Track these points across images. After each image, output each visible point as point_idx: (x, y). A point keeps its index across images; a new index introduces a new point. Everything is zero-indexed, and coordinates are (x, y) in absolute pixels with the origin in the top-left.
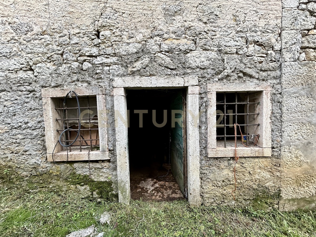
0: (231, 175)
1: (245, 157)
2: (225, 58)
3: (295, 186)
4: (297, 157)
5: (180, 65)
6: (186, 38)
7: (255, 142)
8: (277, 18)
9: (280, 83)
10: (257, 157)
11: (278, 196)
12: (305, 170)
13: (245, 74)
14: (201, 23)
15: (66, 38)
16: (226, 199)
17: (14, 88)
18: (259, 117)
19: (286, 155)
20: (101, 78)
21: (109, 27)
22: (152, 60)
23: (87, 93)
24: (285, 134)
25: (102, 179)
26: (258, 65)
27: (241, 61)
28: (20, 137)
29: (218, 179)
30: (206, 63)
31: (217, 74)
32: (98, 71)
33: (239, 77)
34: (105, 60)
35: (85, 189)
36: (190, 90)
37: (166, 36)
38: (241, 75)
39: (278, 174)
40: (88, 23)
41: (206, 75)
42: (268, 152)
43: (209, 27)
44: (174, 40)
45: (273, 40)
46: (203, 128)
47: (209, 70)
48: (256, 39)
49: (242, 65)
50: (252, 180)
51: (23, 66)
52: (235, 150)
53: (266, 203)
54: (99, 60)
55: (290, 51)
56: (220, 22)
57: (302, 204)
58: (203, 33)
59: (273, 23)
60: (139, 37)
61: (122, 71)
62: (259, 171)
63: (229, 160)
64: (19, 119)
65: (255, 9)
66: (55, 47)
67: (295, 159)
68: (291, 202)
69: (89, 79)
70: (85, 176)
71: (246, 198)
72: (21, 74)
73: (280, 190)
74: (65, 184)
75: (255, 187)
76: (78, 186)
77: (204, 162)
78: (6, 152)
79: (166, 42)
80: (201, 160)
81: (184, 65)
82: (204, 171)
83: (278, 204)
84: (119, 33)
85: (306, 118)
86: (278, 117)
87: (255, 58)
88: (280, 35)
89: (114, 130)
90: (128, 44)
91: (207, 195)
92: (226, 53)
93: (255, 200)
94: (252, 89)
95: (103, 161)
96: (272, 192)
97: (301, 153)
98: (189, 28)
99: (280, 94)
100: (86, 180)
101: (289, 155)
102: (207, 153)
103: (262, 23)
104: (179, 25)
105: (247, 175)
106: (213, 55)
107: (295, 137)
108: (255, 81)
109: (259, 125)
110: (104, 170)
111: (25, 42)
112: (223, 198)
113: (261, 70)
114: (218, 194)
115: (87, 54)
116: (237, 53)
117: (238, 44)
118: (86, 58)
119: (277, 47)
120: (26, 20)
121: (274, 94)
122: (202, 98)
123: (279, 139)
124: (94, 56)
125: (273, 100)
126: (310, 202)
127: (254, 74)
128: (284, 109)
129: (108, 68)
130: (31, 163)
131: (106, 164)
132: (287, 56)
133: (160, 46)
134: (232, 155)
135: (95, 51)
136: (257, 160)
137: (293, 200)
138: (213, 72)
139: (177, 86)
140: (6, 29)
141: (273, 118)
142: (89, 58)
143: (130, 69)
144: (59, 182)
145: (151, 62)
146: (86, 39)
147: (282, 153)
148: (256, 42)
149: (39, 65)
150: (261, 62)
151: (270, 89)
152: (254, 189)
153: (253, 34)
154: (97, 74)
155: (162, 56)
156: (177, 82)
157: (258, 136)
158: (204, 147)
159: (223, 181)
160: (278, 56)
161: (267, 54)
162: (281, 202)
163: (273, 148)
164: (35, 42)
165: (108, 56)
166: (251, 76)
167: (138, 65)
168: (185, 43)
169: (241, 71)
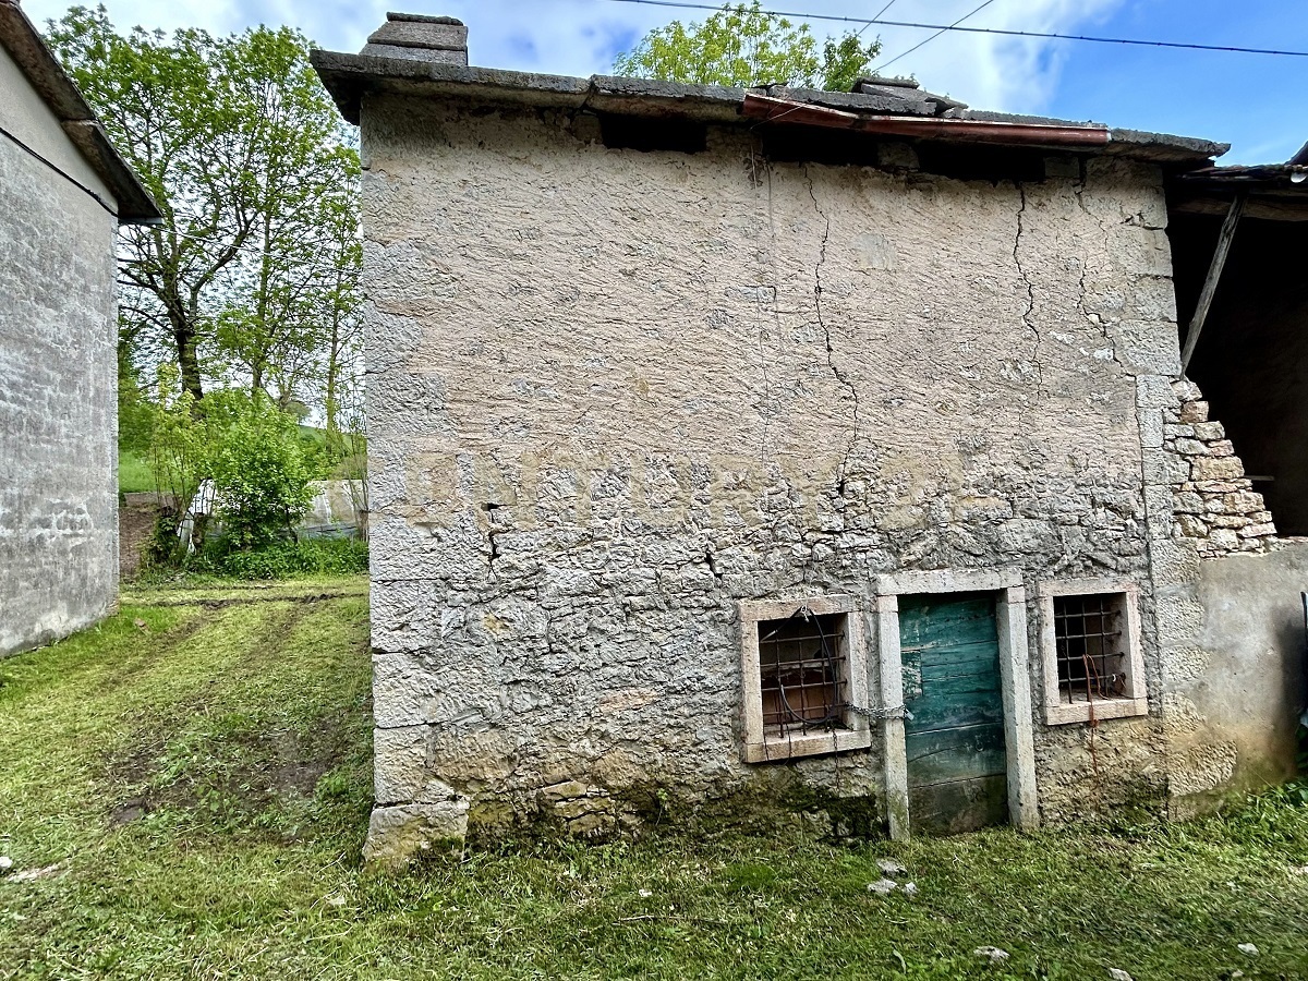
0: (1087, 757)
1: (1106, 720)
2: (1063, 532)
3: (1188, 768)
4: (1187, 713)
5: (989, 547)
6: (996, 495)
7: (1118, 689)
8: (1134, 463)
9: (1150, 578)
10: (1126, 718)
11: (1165, 792)
12: (1202, 735)
13: (1095, 562)
14: (1020, 469)
15: (782, 496)
16: (1082, 810)
17: (676, 603)
18: (1122, 640)
19: (1169, 709)
20: (851, 577)
21: (862, 474)
22: (942, 540)
23: (831, 609)
24: (1165, 670)
25: (857, 793)
26: (1115, 545)
27: (1088, 539)
28: (686, 711)
29: (1065, 769)
30: (1033, 543)
31: (1053, 562)
32: (845, 562)
33: (1086, 567)
34: (859, 541)
35: (822, 818)
36: (1011, 595)
37: (964, 492)
38: (1089, 563)
39: (1161, 747)
40: (827, 468)
41: (1034, 565)
42: (1142, 708)
43: (1033, 475)
44: (978, 501)
45: (1133, 502)
46: (1035, 667)
47: (1039, 556)
48: (1108, 499)
49: (1089, 545)
50: (1121, 766)
51: (696, 554)
52: (1091, 707)
53: (1148, 809)
54: (844, 541)
55: (1159, 521)
56: (1050, 468)
57: (1204, 803)
58: (1025, 487)
59: (1130, 470)
60: (919, 496)
61: (890, 560)
62: (1131, 744)
63: (1081, 728)
64: (684, 672)
65: (1101, 447)
66: (762, 515)
67: (1185, 717)
68: (1186, 802)
69: (827, 579)
70: (820, 790)
71: (1115, 802)
72: (691, 572)
73: (1167, 780)
74: (780, 812)
75: (1127, 777)
76: (807, 814)
77: (1039, 736)
78: (651, 749)
79: (965, 503)
80: (1035, 732)
81: (996, 547)
82: (1040, 755)
83: (1166, 809)
84: (883, 487)
85: (1193, 639)
86: (1152, 640)
87: (1109, 533)
88: (1142, 492)
89: (878, 683)
90: (899, 507)
91: (1049, 805)
92: (1063, 524)
93: (1130, 805)
94: (1109, 590)
95: (856, 752)
96: (1156, 783)
97: (1192, 705)
98: (1001, 478)
99: (1152, 597)
100: (824, 799)
101: (1175, 708)
102: (1045, 718)
103: (1113, 472)
104: (984, 472)
105: (1112, 754)
106: (1043, 527)
107: (1180, 675)
108: (1112, 574)
109: (1122, 655)
110: (859, 772)
111: (699, 503)
112: (1076, 809)
113: (1120, 555)
114: (1067, 801)
115: (825, 529)
116: (1079, 523)
117: (1080, 507)
118: (820, 536)
119: (1140, 515)
120: (704, 460)
121: (1143, 598)
122: (1029, 610)
123: (1157, 680)
124: (838, 533)
125: (1142, 610)
126: (1215, 798)
127: (1110, 562)
128: (1160, 623)
129: (863, 556)
130: (709, 771)
131: (863, 758)
132: (1155, 529)
133: (953, 510)
134: (1086, 718)
135: (838, 522)
136: (1125, 724)
137: (1189, 796)
138: (1045, 560)
139: (990, 588)
140: (662, 476)
141: (1145, 642)
142: (828, 537)
143: (904, 558)
144: (766, 809)
145: (940, 542)
146: (821, 498)
147: (1165, 706)
148: (1106, 505)
149: (728, 551)
150: (1117, 540)
151: (1135, 588)
152: (1125, 783)
153: (1103, 490)
154: (843, 567)
155: (959, 530)
156: (989, 581)
157: (1123, 676)
158: (1039, 706)
159: (1074, 772)
160: (1141, 530)
161: (1125, 525)
162: (1172, 803)
163: (1149, 698)
164: (721, 503)
165: (863, 531)
166: (1105, 566)
167: (918, 548)
168: (995, 505)
169: (1089, 557)
